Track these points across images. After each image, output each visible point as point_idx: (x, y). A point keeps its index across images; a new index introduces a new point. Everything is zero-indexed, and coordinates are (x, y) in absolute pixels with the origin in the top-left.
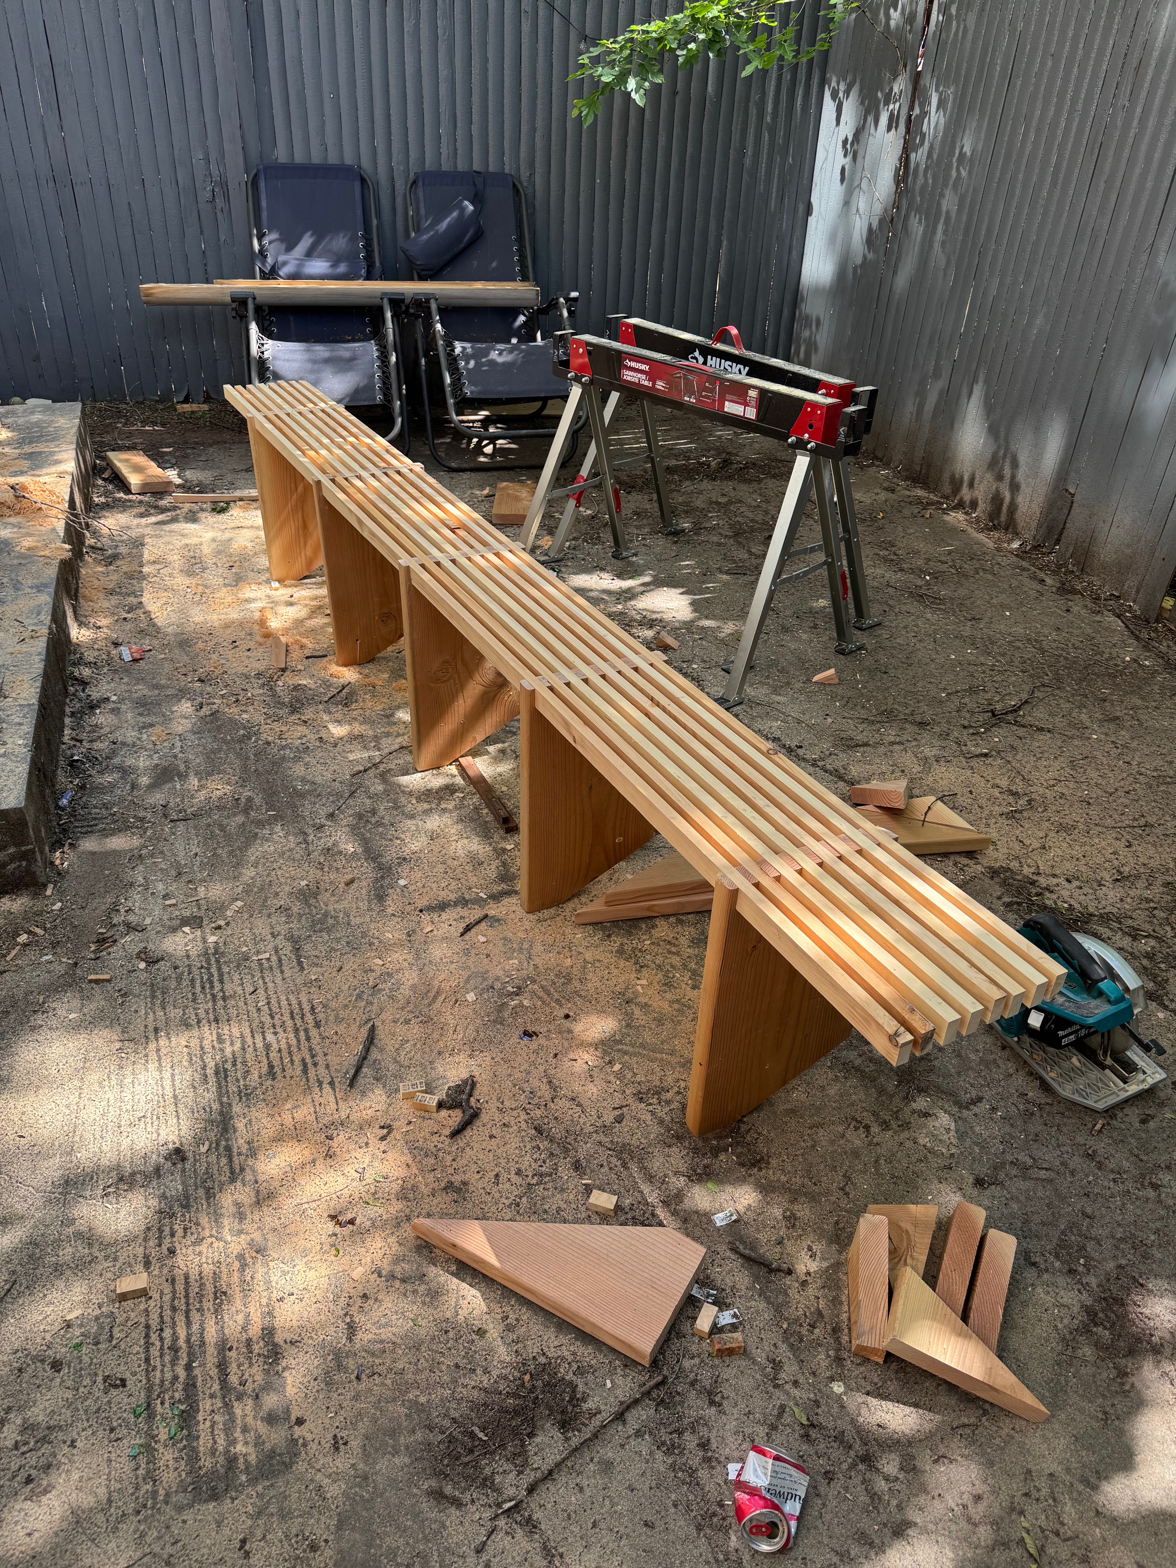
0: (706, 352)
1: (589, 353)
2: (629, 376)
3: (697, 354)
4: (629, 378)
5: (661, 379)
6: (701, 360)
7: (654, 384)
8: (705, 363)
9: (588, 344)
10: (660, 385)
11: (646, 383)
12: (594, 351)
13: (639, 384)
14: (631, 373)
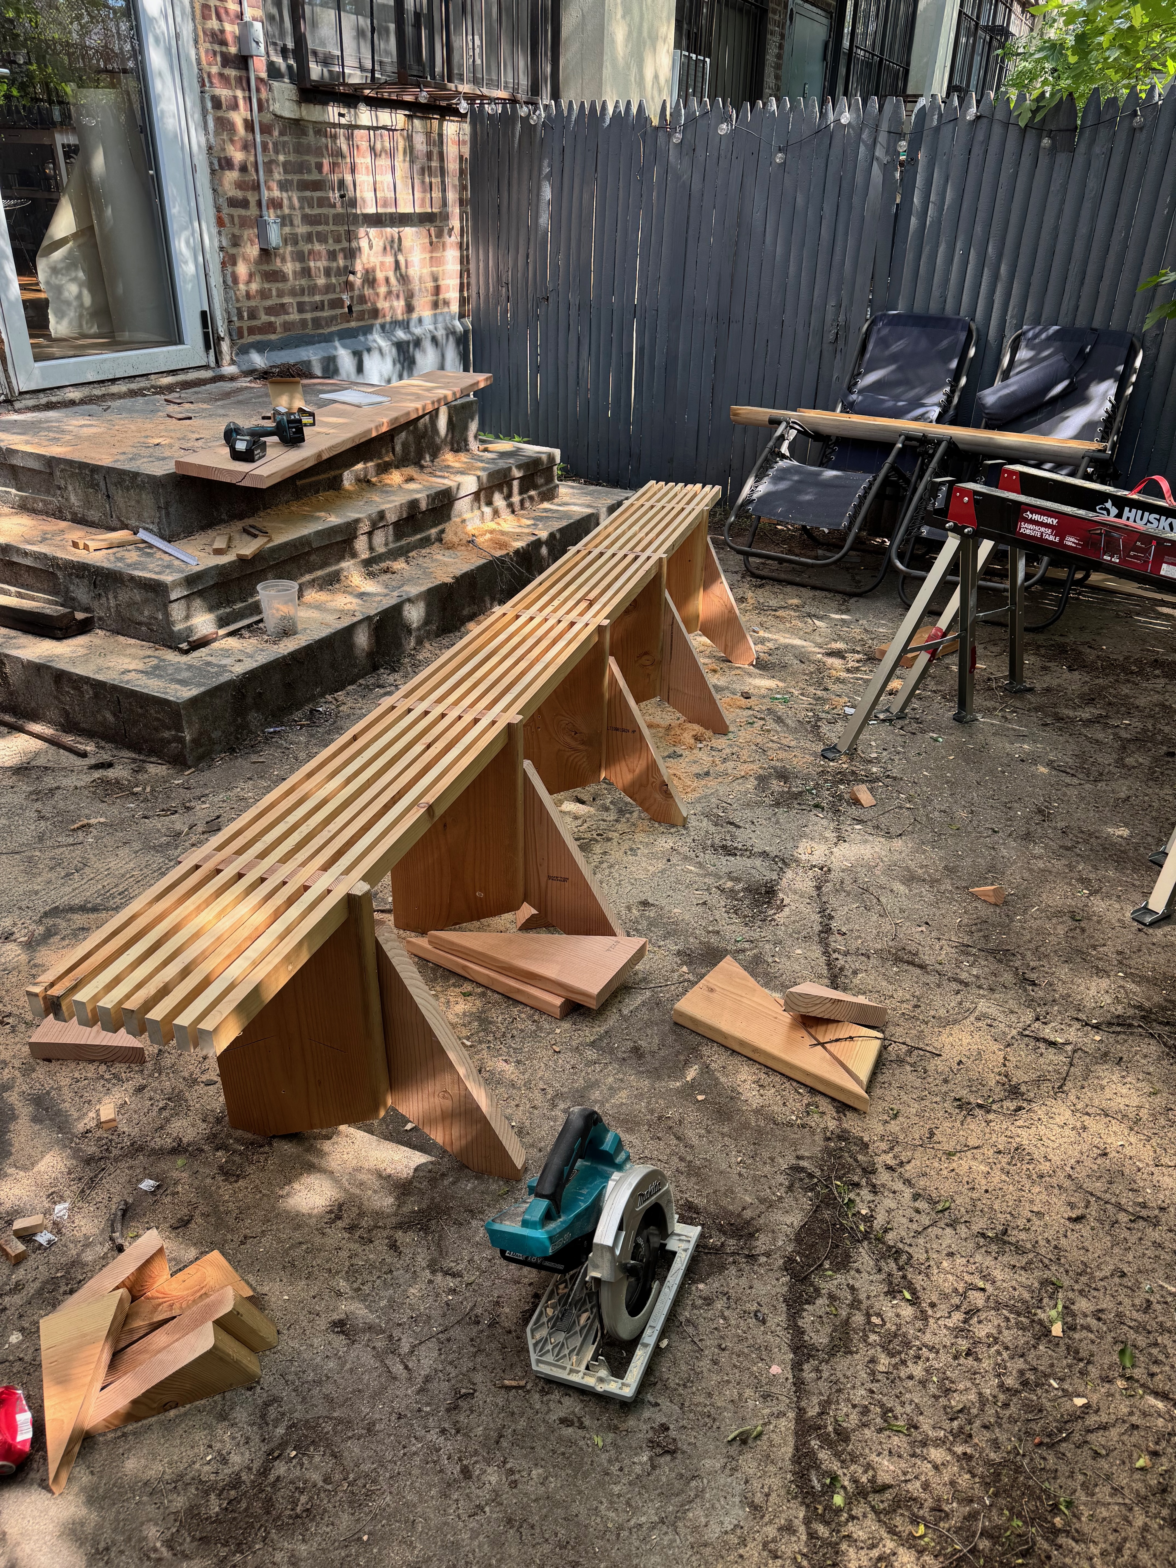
0: (1121, 503)
1: (977, 502)
2: (1027, 529)
3: (1109, 505)
4: (1028, 532)
5: (1072, 534)
6: (1114, 511)
7: (1062, 539)
8: (1119, 515)
9: (976, 493)
10: (1070, 541)
11: (1051, 538)
12: (982, 502)
13: (1041, 539)
14: (1031, 526)
